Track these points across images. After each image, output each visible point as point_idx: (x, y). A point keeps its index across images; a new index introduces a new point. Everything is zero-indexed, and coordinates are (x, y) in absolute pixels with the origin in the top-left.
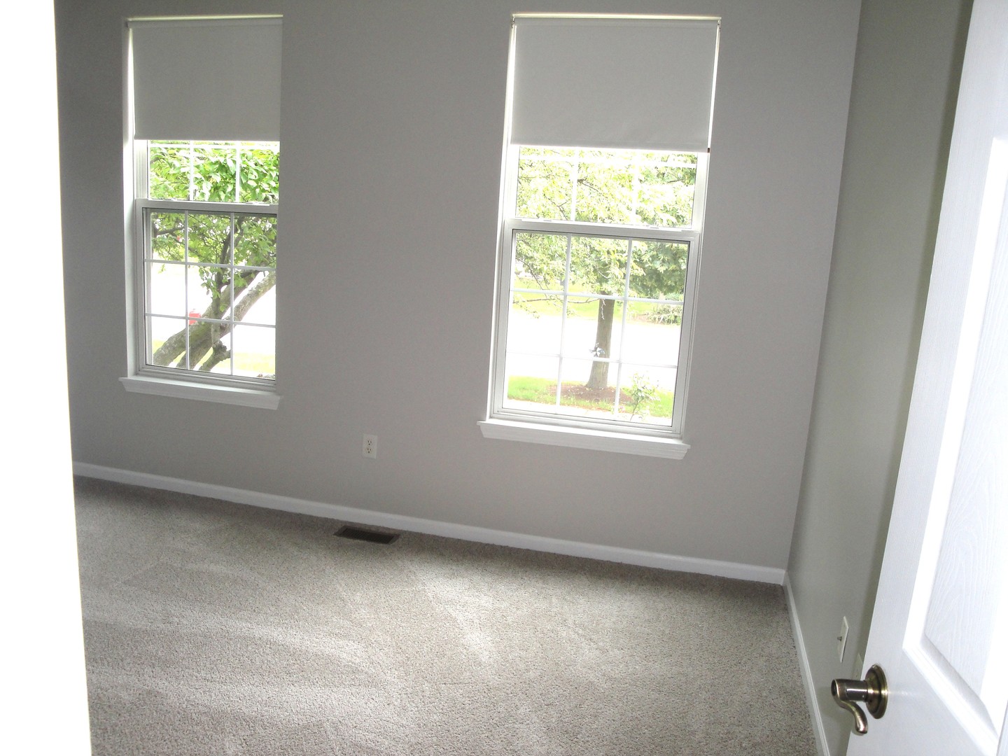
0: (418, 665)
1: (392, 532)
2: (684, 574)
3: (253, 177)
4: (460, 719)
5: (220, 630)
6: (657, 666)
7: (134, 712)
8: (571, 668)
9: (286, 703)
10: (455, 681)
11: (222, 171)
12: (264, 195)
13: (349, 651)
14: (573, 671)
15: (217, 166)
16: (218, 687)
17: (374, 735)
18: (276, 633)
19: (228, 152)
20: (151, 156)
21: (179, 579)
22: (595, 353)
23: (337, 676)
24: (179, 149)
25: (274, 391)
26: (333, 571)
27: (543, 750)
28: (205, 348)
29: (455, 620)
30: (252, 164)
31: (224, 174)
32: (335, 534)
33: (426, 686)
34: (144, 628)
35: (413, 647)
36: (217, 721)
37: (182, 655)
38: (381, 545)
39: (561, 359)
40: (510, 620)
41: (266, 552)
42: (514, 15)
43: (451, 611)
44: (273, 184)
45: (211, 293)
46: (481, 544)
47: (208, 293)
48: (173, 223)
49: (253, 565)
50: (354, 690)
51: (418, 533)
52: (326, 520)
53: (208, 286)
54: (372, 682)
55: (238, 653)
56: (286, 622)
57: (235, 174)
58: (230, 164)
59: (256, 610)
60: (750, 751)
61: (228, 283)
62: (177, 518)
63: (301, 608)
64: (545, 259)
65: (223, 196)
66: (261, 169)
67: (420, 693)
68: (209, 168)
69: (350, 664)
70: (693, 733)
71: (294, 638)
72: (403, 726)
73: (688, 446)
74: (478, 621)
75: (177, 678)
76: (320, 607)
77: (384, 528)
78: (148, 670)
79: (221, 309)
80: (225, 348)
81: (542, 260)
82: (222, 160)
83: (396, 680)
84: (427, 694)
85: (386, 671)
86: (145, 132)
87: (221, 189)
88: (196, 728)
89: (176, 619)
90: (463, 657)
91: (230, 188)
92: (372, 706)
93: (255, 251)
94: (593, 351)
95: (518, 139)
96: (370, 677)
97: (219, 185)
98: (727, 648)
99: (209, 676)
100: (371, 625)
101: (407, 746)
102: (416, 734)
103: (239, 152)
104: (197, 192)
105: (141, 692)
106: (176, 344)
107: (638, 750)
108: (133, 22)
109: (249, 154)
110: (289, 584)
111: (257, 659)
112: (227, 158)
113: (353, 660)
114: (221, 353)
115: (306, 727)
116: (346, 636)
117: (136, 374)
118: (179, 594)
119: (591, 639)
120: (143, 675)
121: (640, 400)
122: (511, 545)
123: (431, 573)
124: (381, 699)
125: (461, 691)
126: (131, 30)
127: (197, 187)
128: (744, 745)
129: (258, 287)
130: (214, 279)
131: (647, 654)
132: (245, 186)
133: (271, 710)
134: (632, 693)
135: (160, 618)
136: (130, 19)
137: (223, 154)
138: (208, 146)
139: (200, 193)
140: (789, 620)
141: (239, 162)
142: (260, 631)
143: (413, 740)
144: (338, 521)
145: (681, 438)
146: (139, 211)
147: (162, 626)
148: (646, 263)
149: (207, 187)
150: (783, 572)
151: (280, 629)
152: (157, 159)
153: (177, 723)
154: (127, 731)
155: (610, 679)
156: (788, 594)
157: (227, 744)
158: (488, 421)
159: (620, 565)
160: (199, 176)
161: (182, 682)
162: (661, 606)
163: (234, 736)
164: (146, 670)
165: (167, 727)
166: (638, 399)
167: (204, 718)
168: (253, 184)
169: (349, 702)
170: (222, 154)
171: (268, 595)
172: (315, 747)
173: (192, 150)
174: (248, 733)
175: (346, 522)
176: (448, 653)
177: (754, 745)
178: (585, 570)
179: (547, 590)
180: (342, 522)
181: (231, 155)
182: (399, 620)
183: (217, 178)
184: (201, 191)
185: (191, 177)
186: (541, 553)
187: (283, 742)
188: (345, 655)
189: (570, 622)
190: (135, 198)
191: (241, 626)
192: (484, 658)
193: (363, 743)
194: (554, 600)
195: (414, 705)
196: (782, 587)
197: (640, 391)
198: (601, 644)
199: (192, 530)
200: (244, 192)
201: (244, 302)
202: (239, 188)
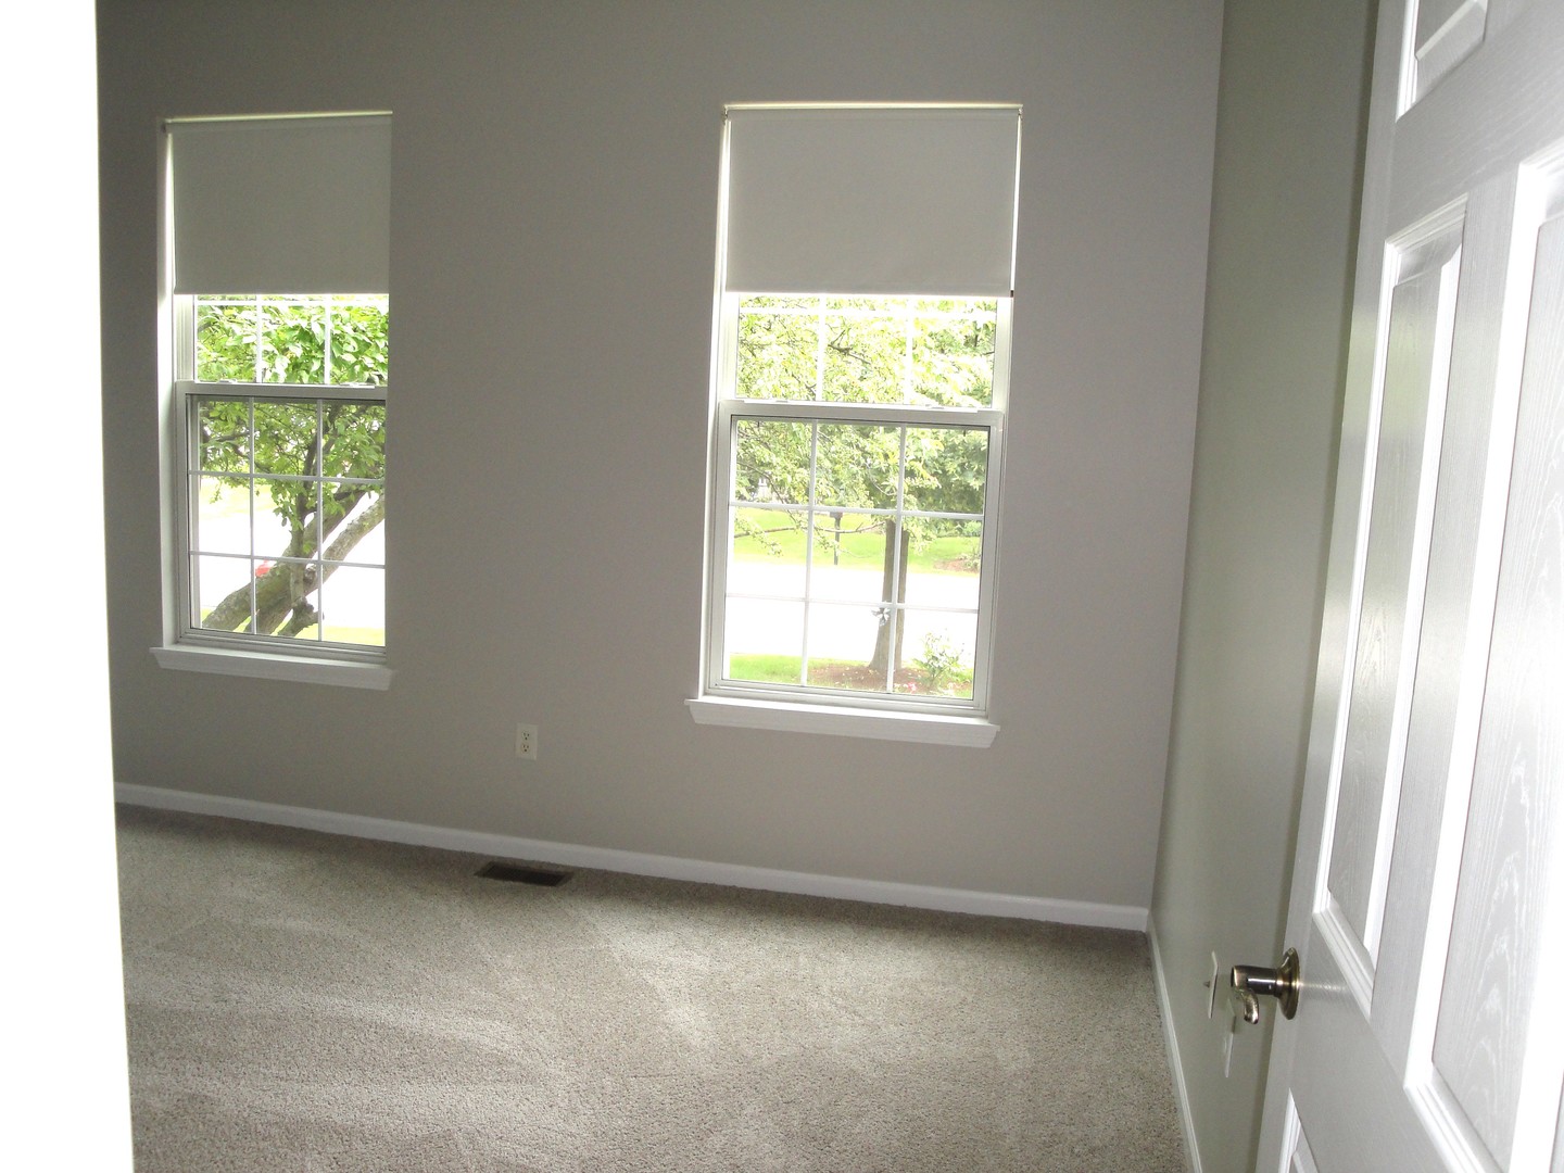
0: (595, 1051)
1: (562, 870)
2: (998, 920)
3: (350, 349)
4: (656, 1124)
5: (301, 1010)
6: (953, 1047)
7: (170, 1126)
8: (824, 1051)
9: (398, 1108)
10: (650, 1073)
11: (304, 340)
12: (367, 375)
13: (493, 1034)
14: (827, 1056)
15: (297, 332)
16: (296, 1088)
17: (527, 1148)
18: (385, 1013)
19: (313, 312)
20: (199, 321)
21: (239, 940)
22: (881, 616)
23: (474, 1068)
24: (240, 309)
25: (384, 664)
26: (471, 924)
27: (779, 1164)
28: (280, 612)
29: (653, 989)
30: (348, 329)
31: (308, 344)
32: (476, 874)
33: (608, 1081)
34: (185, 1009)
35: (589, 1028)
36: (295, 1134)
37: (242, 1045)
38: (545, 888)
39: (807, 603)
40: (735, 987)
41: (371, 900)
42: (726, 106)
43: (646, 976)
44: (381, 359)
45: (289, 522)
46: (695, 884)
47: (284, 523)
48: (231, 425)
49: (352, 920)
50: (499, 1087)
51: (601, 871)
52: (463, 854)
53: (285, 512)
54: (527, 1077)
55: (328, 1040)
56: (401, 996)
57: (323, 344)
58: (316, 329)
59: (356, 980)
60: (1085, 1158)
61: (314, 509)
62: (238, 856)
63: (423, 977)
64: (790, 466)
65: (306, 378)
66: (363, 337)
67: (598, 1090)
68: (285, 336)
69: (495, 1052)
70: (1003, 1136)
71: (411, 1018)
72: (571, 1135)
73: (998, 728)
74: (686, 990)
75: (235, 1077)
76: (451, 976)
77: (549, 864)
78: (191, 1067)
79: (306, 549)
80: (311, 607)
81: (785, 468)
82: (304, 324)
83: (563, 1073)
84: (609, 1090)
85: (548, 1060)
86: (190, 283)
87: (303, 367)
88: (262, 1145)
89: (235, 996)
90: (664, 1039)
91: (316, 366)
92: (525, 1109)
93: (356, 461)
94: (878, 613)
95: (737, 283)
96: (524, 1069)
97: (299, 361)
98: (1058, 1020)
99: (282, 1073)
100: (526, 998)
101: (576, 1163)
102: (590, 1145)
103: (329, 312)
104: (268, 372)
105: (180, 1097)
106: (237, 605)
107: (918, 1160)
108: (173, 124)
109: (346, 315)
110: (405, 944)
111: (356, 1047)
112: (312, 320)
113: (499, 1047)
114: (305, 615)
115: (428, 1139)
116: (490, 1015)
117: (176, 642)
118: (239, 960)
119: (854, 1012)
120: (184, 1073)
121: (937, 672)
122: (739, 885)
123: (619, 924)
124: (540, 1099)
125: (659, 1087)
126: (170, 135)
127: (267, 365)
128: (1076, 1151)
129: (362, 518)
130: (293, 502)
131: (939, 1030)
132: (338, 362)
133: (376, 1117)
134: (913, 1084)
135: (209, 995)
136: (170, 121)
137: (306, 314)
138: (282, 301)
139: (271, 372)
140: (1153, 979)
141: (330, 326)
142: (359, 1010)
143: (586, 1155)
144: (482, 856)
145: (986, 717)
146: (181, 401)
147: (213, 1006)
148: (953, 475)
149: (282, 363)
150: (1145, 912)
151: (391, 1006)
152: (208, 324)
153: (234, 1138)
154: (158, 1151)
155: (882, 1065)
156: (1151, 945)
157: (309, 1165)
158: (702, 699)
159: (902, 910)
160: (271, 348)
161: (243, 1082)
162: (961, 964)
163: (320, 1153)
164: (188, 1067)
165: (218, 1144)
166: (934, 671)
167: (274, 1131)
168: (350, 359)
169: (492, 1104)
170: (304, 314)
171: (374, 959)
172: (441, 1166)
173: (260, 309)
174: (341, 1149)
175: (493, 857)
176: (642, 1035)
177: (1092, 1151)
178: (848, 917)
179: (793, 946)
180: (488, 857)
181: (318, 317)
182: (569, 990)
183: (297, 350)
184: (273, 370)
185: (258, 350)
186: (785, 894)
187: (393, 1160)
188: (487, 1041)
189: (825, 990)
190: (175, 380)
191: (334, 1003)
192: (695, 1040)
193: (512, 1159)
194: (802, 960)
195: (588, 1106)
196: (1144, 934)
197: (937, 659)
198: (870, 1018)
199: (260, 873)
200: (337, 372)
201: (340, 542)
202: (329, 366)
